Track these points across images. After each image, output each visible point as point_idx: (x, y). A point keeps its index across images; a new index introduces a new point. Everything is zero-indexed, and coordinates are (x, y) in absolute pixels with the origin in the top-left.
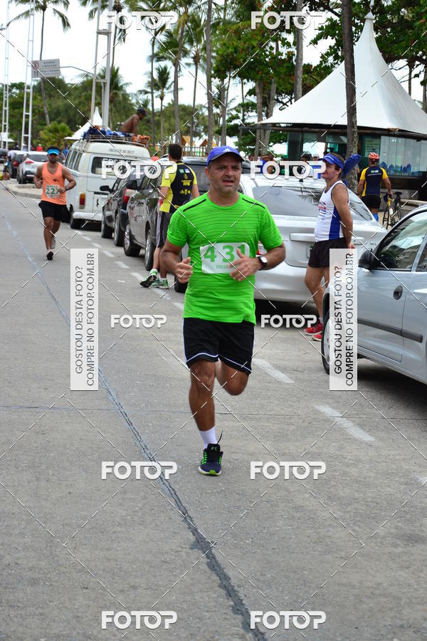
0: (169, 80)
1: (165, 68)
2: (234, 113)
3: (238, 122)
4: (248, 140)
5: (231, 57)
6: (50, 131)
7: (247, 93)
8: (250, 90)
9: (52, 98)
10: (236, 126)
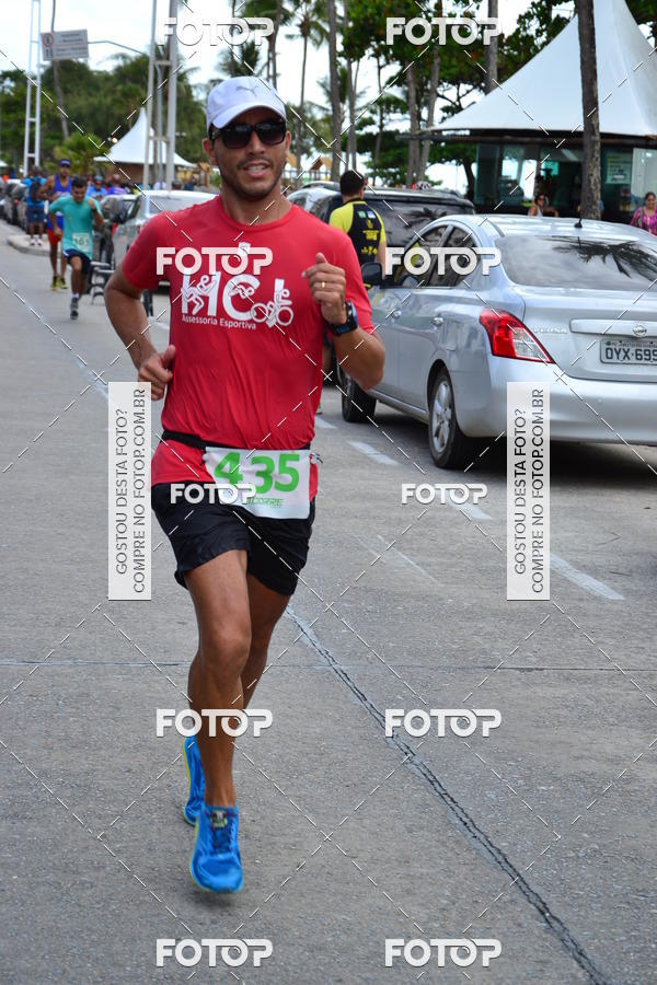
0: (258, 63)
1: (253, 44)
2: (367, 115)
3: (374, 129)
4: (390, 159)
5: (371, 21)
6: (72, 148)
7: (388, 83)
8: (392, 79)
9: (69, 95)
10: (370, 135)
